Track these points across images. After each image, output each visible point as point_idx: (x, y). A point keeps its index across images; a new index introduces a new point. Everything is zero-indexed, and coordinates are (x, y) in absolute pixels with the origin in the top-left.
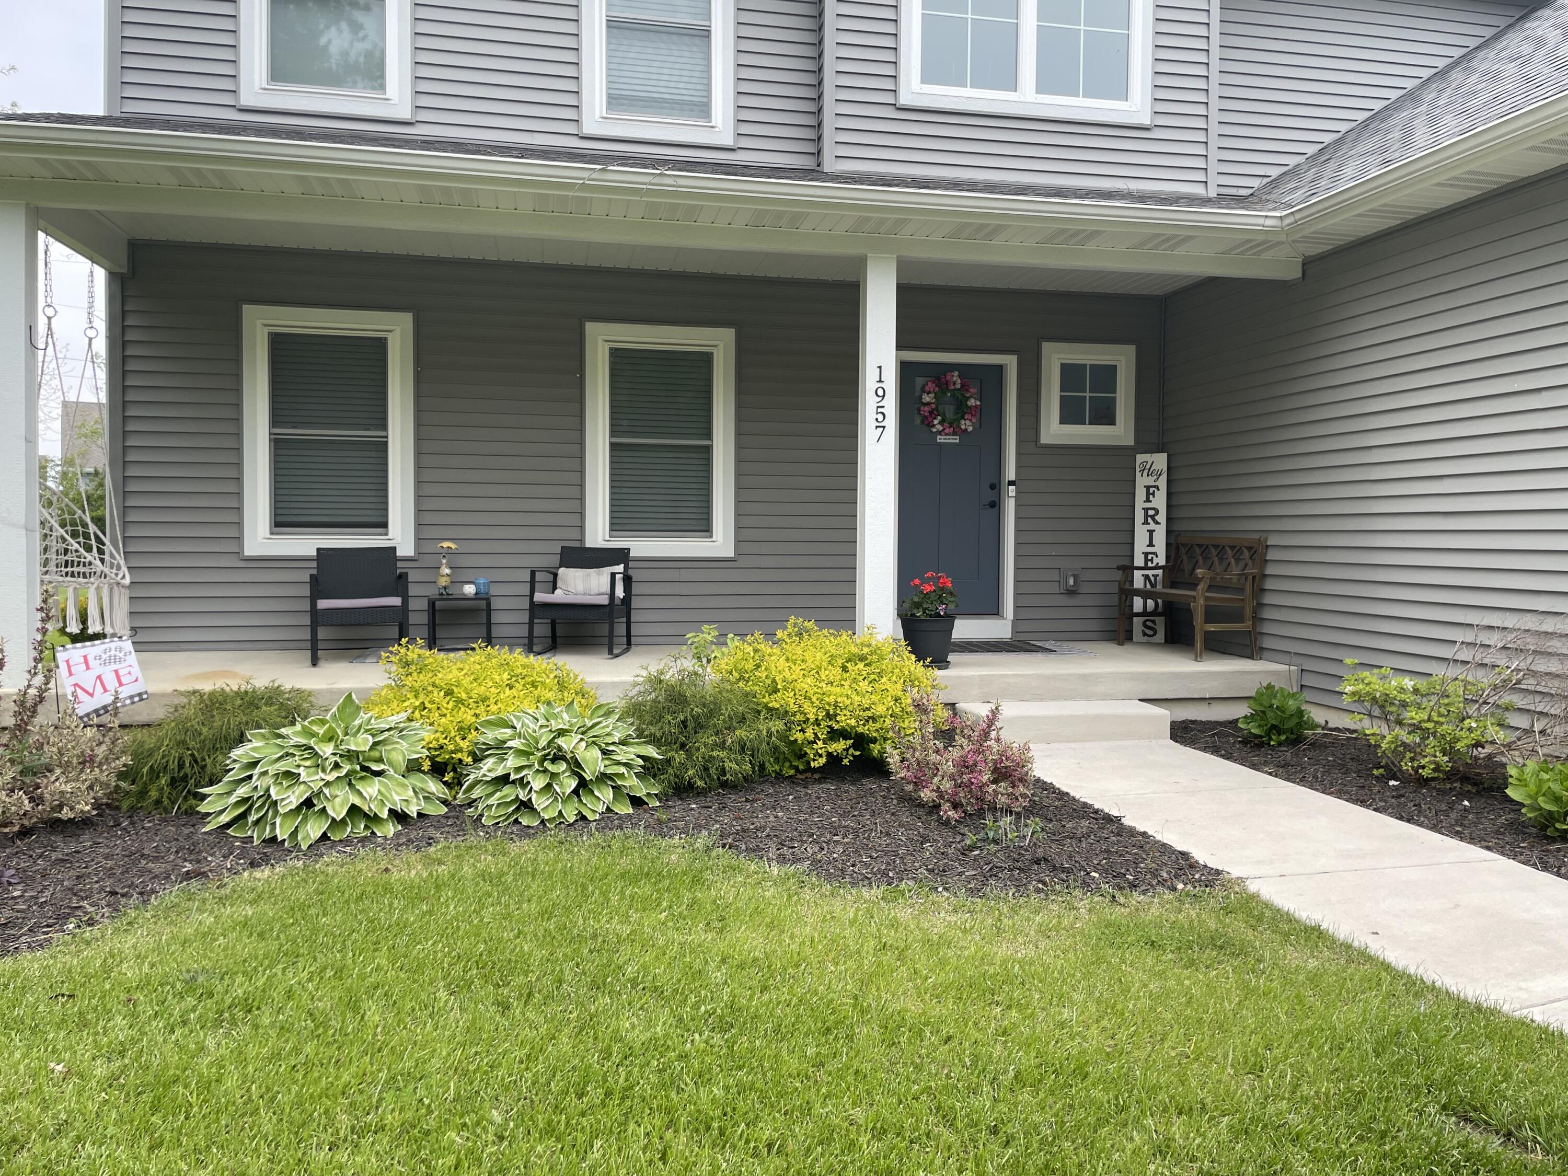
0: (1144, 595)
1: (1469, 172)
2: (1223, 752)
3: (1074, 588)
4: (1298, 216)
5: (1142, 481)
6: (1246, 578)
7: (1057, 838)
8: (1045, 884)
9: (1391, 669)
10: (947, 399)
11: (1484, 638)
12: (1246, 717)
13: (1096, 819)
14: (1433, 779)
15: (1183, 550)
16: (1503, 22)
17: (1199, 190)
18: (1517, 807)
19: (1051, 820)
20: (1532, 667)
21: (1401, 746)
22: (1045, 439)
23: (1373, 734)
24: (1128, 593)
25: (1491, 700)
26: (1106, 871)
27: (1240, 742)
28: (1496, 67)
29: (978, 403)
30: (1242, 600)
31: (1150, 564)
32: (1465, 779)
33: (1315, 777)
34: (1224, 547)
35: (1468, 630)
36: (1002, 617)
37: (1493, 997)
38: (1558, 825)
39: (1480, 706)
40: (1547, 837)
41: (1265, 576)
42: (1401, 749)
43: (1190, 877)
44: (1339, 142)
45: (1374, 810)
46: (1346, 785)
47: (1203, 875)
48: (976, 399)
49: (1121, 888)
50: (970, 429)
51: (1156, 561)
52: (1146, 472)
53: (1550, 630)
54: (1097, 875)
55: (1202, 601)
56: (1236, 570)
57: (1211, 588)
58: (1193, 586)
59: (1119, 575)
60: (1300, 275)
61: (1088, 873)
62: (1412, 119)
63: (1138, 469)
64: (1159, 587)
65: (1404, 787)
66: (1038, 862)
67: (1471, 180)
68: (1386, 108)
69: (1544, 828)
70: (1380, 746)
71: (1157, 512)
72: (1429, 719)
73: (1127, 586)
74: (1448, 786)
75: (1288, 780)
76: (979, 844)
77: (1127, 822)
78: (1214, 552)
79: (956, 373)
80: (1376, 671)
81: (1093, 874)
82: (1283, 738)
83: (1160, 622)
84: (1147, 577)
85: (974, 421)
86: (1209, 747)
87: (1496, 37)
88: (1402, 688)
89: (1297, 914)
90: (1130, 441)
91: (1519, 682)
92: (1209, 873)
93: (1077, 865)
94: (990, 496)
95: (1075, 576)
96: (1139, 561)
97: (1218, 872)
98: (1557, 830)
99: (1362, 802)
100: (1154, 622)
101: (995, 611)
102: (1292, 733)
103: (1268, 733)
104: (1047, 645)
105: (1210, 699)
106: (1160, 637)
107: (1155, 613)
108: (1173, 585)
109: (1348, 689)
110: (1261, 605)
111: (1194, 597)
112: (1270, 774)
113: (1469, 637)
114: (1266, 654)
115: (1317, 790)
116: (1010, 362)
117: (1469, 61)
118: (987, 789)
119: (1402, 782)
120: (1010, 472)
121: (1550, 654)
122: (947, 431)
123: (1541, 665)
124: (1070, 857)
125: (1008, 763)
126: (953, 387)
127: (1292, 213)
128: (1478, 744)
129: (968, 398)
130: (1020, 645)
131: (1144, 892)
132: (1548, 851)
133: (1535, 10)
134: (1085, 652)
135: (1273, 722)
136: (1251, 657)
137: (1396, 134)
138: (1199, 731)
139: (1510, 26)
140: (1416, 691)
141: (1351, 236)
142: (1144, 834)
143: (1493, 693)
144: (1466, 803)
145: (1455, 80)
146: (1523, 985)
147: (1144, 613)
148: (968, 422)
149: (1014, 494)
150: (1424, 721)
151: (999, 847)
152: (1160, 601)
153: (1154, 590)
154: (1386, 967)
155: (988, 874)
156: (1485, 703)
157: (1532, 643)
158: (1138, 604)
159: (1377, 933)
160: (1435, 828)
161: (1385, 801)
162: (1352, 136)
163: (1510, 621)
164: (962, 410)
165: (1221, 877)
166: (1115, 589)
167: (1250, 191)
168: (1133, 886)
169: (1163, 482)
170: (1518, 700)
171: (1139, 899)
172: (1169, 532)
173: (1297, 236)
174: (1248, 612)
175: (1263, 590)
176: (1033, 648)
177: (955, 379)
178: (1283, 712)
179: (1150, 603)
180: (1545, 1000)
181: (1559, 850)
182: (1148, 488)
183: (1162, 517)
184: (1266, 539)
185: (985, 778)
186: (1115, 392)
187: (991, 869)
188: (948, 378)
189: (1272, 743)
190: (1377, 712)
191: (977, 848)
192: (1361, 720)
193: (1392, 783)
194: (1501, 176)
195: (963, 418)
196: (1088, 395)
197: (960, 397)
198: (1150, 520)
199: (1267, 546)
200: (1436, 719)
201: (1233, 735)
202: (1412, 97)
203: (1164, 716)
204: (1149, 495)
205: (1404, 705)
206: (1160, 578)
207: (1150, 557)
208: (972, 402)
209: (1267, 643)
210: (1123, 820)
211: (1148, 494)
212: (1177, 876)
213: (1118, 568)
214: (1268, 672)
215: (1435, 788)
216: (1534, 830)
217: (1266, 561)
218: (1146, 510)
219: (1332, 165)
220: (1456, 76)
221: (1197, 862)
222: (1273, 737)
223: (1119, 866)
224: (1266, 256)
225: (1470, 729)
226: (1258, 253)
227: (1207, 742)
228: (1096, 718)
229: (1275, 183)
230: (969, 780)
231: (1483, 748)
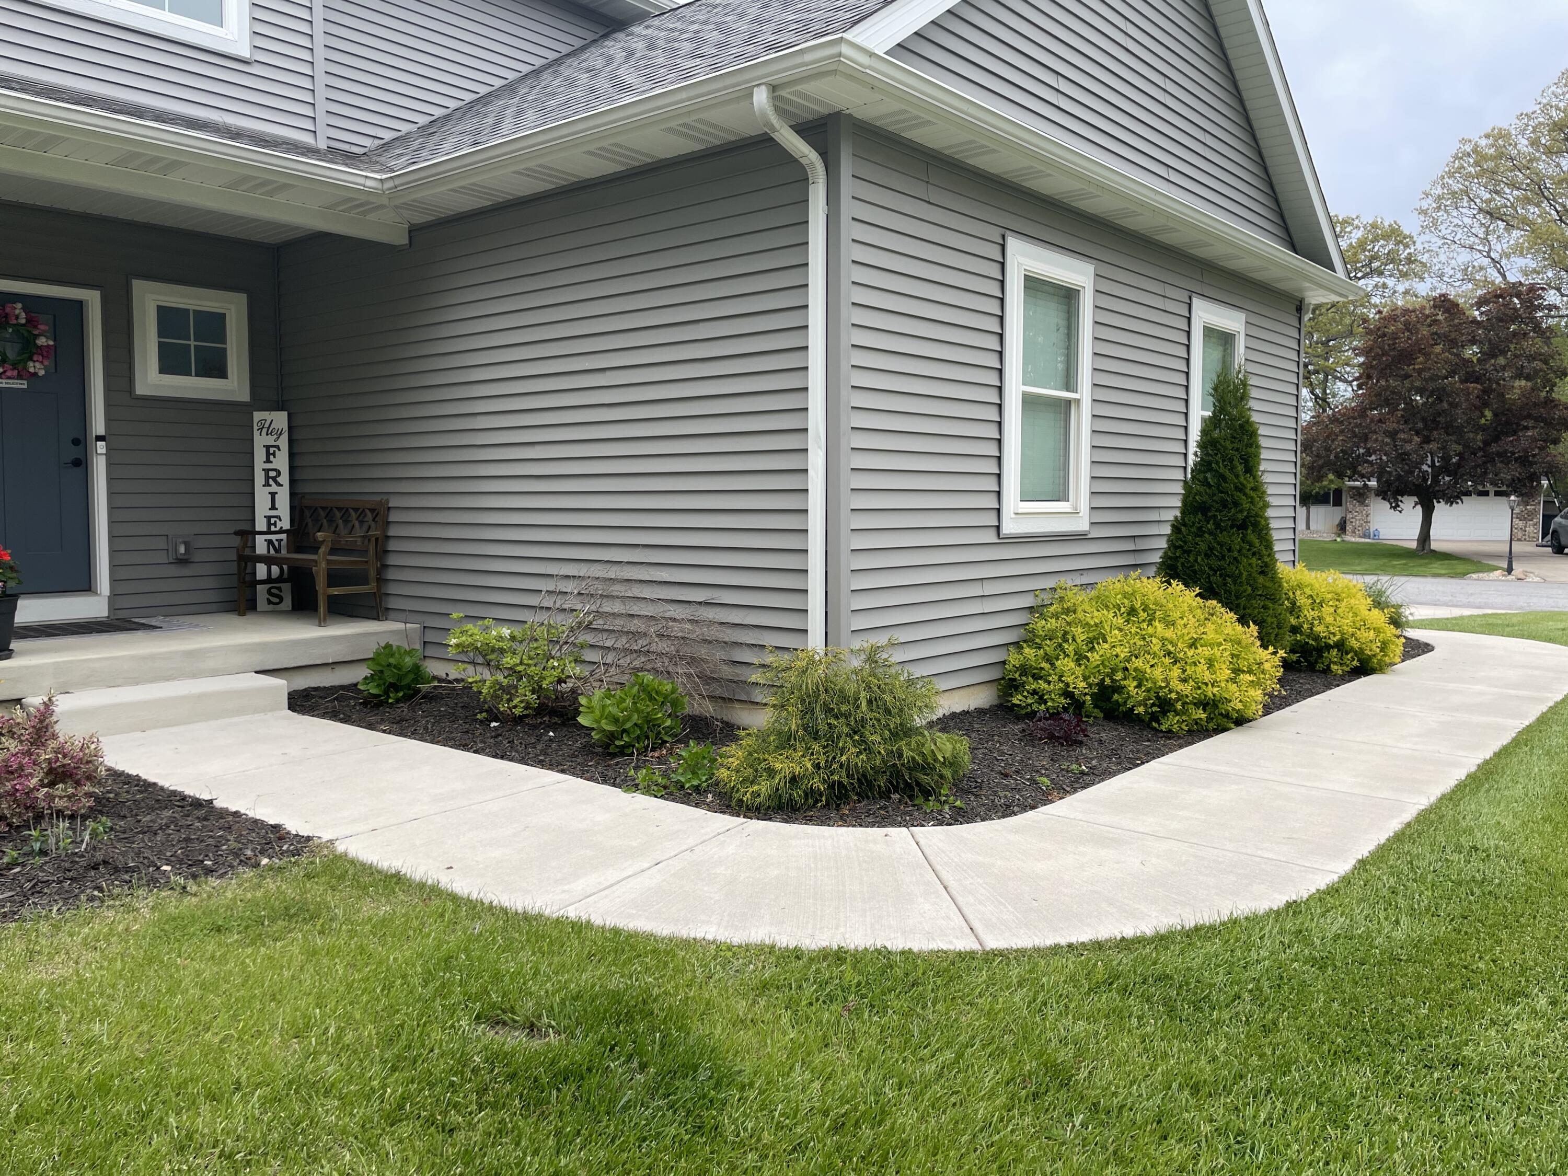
0: (268, 560)
1: (540, 166)
2: (342, 716)
3: (186, 557)
4: (397, 182)
5: (260, 441)
6: (369, 540)
7: (125, 837)
8: (100, 889)
9: (494, 619)
10: (8, 336)
11: (564, 586)
12: (366, 678)
13: (182, 807)
14: (526, 716)
15: (307, 513)
16: (590, 36)
17: (307, 139)
18: (588, 732)
19: (125, 817)
20: (600, 610)
21: (499, 689)
22: (140, 390)
23: (476, 682)
24: (247, 559)
25: (570, 641)
26: (181, 862)
27: (361, 703)
28: (576, 74)
29: (51, 343)
30: (366, 562)
31: (273, 528)
32: (553, 712)
33: (426, 729)
34: (347, 509)
35: (548, 580)
36: (95, 593)
37: (538, 905)
38: (617, 743)
39: (561, 647)
40: (609, 754)
41: (388, 538)
42: (500, 692)
43: (277, 849)
44: (447, 118)
45: (475, 752)
46: (452, 733)
47: (292, 844)
48: (47, 338)
49: (194, 877)
50: (42, 373)
51: (279, 525)
52: (265, 431)
53: (613, 577)
54: (168, 868)
55: (323, 565)
56: (359, 532)
57: (333, 551)
58: (315, 549)
59: (236, 541)
60: (407, 241)
61: (158, 868)
62: (505, 108)
63: (256, 428)
64: (284, 551)
65: (503, 727)
66: (95, 867)
67: (541, 173)
68: (490, 94)
69: (607, 746)
70: (480, 693)
71: (279, 473)
72: (521, 663)
73: (247, 552)
74: (539, 720)
75: (400, 735)
76: (21, 860)
77: (218, 804)
78: (338, 514)
79: (19, 305)
80: (480, 623)
81: (165, 868)
82: (401, 694)
83: (286, 588)
84: (270, 542)
85: (46, 363)
86: (327, 713)
87: (583, 48)
88: (501, 637)
89: (380, 865)
90: (244, 396)
91: (590, 623)
92: (299, 842)
93: (146, 861)
94: (74, 452)
95: (187, 544)
96: (261, 525)
97: (309, 839)
98: (617, 746)
99: (464, 747)
100: (279, 589)
101: (86, 586)
102: (409, 689)
103: (386, 693)
104: (153, 622)
105: (333, 663)
106: (287, 604)
107: (280, 579)
108: (299, 550)
109: (453, 641)
110: (385, 566)
111: (316, 561)
112: (384, 732)
113: (550, 585)
114: (392, 615)
115: (425, 741)
116: (92, 298)
117: (560, 65)
118: (37, 794)
119: (502, 723)
120: (98, 426)
121: (613, 597)
122: (9, 374)
123: (608, 607)
124: (138, 854)
125: (67, 761)
126: (14, 322)
127: (391, 177)
128: (560, 681)
129: (36, 337)
130: (117, 623)
131: (221, 876)
132: (609, 766)
133: (614, 31)
134: (197, 626)
135: (391, 680)
136: (377, 618)
137: (490, 120)
138: (320, 697)
139: (595, 41)
140: (513, 638)
141: (451, 210)
142: (236, 814)
143: (571, 634)
144: (551, 734)
145: (545, 80)
146: (566, 888)
147: (269, 580)
148: (38, 365)
149: (104, 451)
150: (517, 665)
151: (47, 859)
152: (285, 567)
153: (278, 555)
154: (454, 898)
155: (30, 892)
156: (566, 643)
157: (599, 588)
158: (261, 571)
159: (451, 868)
160: (523, 761)
161: (485, 743)
162: (458, 114)
163: (582, 570)
164: (29, 349)
165: (311, 843)
166: (233, 556)
167: (362, 151)
168: (209, 871)
169: (284, 442)
170: (589, 638)
171: (215, 884)
172: (292, 495)
173: (398, 202)
174: (372, 573)
175: (386, 552)
176: (134, 626)
177: (17, 312)
178: (399, 669)
179: (275, 570)
180: (581, 897)
181: (617, 763)
182: (268, 448)
183: (284, 479)
184: (388, 501)
185: (34, 782)
186: (225, 343)
187: (33, 887)
188: (8, 310)
189: (390, 701)
190: (480, 660)
191: (18, 864)
192: (464, 670)
193: (494, 724)
194: (572, 175)
195: (31, 359)
196: (192, 343)
197: (26, 334)
198: (271, 482)
199: (389, 508)
200: (526, 662)
201: (354, 698)
202: (510, 88)
203: (280, 686)
204: (270, 454)
205: (502, 651)
206: (284, 543)
207: (273, 520)
208: (42, 341)
209: (393, 603)
210: (214, 802)
211: (268, 454)
212: (262, 852)
213: (236, 533)
214: (391, 632)
215: (527, 724)
216: (600, 750)
217: (389, 523)
218: (267, 471)
219: (436, 138)
220: (546, 76)
221: (289, 833)
222: (391, 695)
223: (197, 853)
224: (372, 217)
225: (553, 668)
226: (364, 213)
227: (327, 708)
228: (201, 697)
229: (386, 146)
230: (14, 787)
231: (565, 683)
